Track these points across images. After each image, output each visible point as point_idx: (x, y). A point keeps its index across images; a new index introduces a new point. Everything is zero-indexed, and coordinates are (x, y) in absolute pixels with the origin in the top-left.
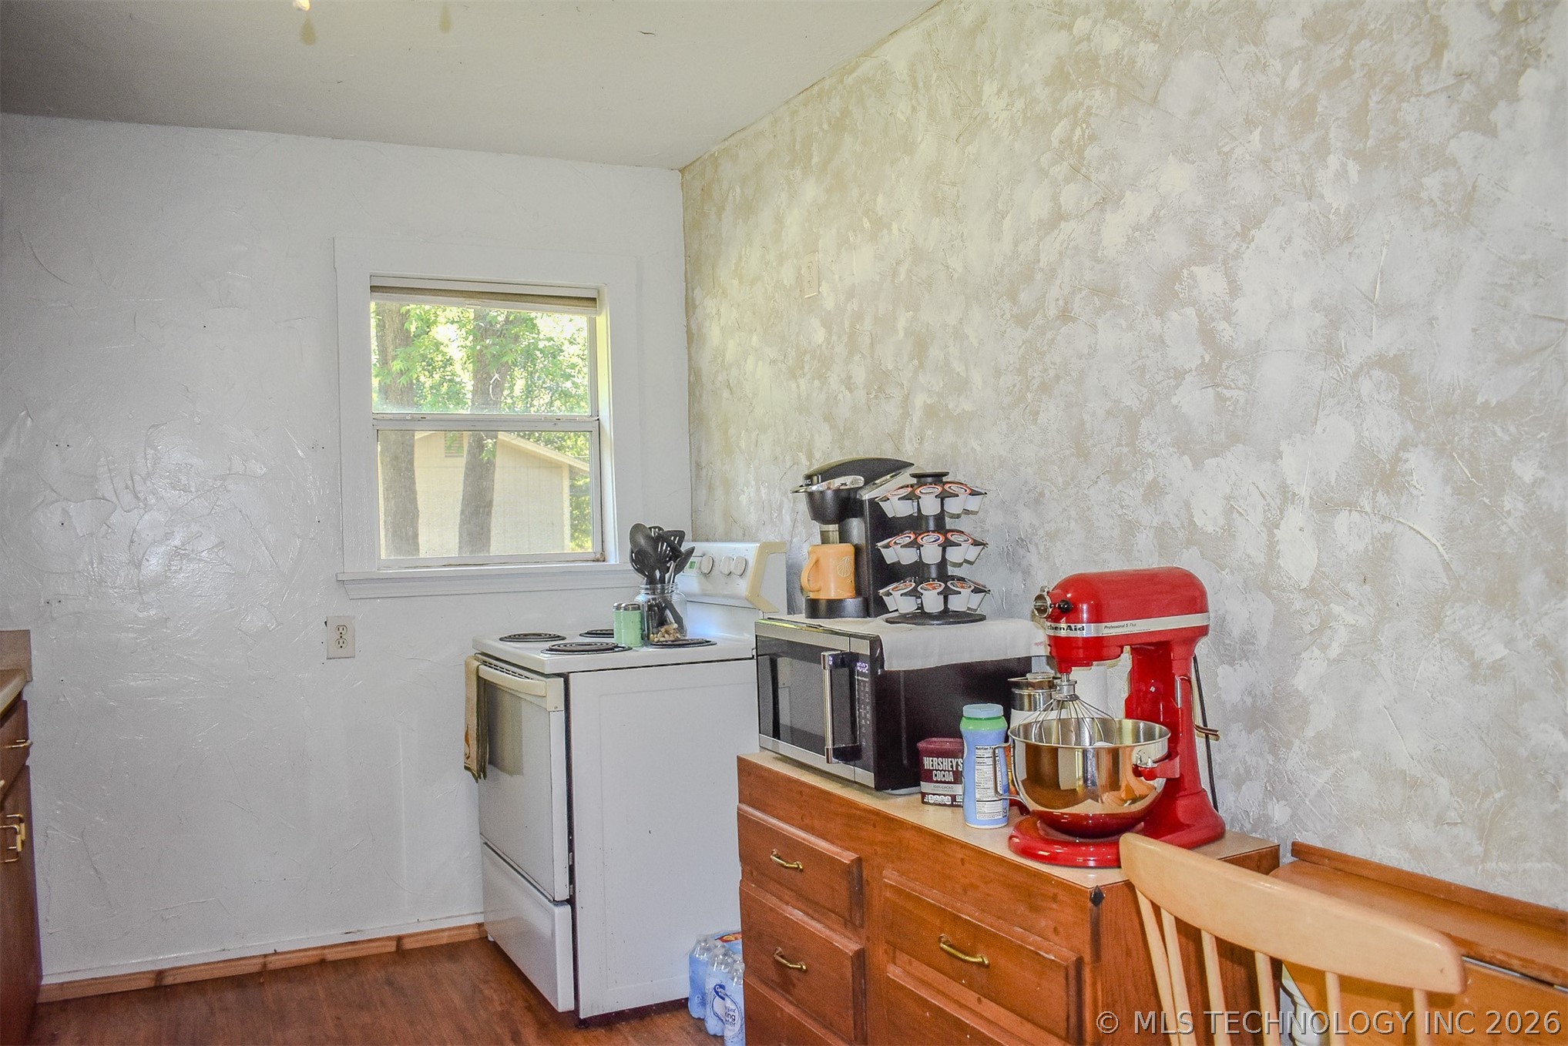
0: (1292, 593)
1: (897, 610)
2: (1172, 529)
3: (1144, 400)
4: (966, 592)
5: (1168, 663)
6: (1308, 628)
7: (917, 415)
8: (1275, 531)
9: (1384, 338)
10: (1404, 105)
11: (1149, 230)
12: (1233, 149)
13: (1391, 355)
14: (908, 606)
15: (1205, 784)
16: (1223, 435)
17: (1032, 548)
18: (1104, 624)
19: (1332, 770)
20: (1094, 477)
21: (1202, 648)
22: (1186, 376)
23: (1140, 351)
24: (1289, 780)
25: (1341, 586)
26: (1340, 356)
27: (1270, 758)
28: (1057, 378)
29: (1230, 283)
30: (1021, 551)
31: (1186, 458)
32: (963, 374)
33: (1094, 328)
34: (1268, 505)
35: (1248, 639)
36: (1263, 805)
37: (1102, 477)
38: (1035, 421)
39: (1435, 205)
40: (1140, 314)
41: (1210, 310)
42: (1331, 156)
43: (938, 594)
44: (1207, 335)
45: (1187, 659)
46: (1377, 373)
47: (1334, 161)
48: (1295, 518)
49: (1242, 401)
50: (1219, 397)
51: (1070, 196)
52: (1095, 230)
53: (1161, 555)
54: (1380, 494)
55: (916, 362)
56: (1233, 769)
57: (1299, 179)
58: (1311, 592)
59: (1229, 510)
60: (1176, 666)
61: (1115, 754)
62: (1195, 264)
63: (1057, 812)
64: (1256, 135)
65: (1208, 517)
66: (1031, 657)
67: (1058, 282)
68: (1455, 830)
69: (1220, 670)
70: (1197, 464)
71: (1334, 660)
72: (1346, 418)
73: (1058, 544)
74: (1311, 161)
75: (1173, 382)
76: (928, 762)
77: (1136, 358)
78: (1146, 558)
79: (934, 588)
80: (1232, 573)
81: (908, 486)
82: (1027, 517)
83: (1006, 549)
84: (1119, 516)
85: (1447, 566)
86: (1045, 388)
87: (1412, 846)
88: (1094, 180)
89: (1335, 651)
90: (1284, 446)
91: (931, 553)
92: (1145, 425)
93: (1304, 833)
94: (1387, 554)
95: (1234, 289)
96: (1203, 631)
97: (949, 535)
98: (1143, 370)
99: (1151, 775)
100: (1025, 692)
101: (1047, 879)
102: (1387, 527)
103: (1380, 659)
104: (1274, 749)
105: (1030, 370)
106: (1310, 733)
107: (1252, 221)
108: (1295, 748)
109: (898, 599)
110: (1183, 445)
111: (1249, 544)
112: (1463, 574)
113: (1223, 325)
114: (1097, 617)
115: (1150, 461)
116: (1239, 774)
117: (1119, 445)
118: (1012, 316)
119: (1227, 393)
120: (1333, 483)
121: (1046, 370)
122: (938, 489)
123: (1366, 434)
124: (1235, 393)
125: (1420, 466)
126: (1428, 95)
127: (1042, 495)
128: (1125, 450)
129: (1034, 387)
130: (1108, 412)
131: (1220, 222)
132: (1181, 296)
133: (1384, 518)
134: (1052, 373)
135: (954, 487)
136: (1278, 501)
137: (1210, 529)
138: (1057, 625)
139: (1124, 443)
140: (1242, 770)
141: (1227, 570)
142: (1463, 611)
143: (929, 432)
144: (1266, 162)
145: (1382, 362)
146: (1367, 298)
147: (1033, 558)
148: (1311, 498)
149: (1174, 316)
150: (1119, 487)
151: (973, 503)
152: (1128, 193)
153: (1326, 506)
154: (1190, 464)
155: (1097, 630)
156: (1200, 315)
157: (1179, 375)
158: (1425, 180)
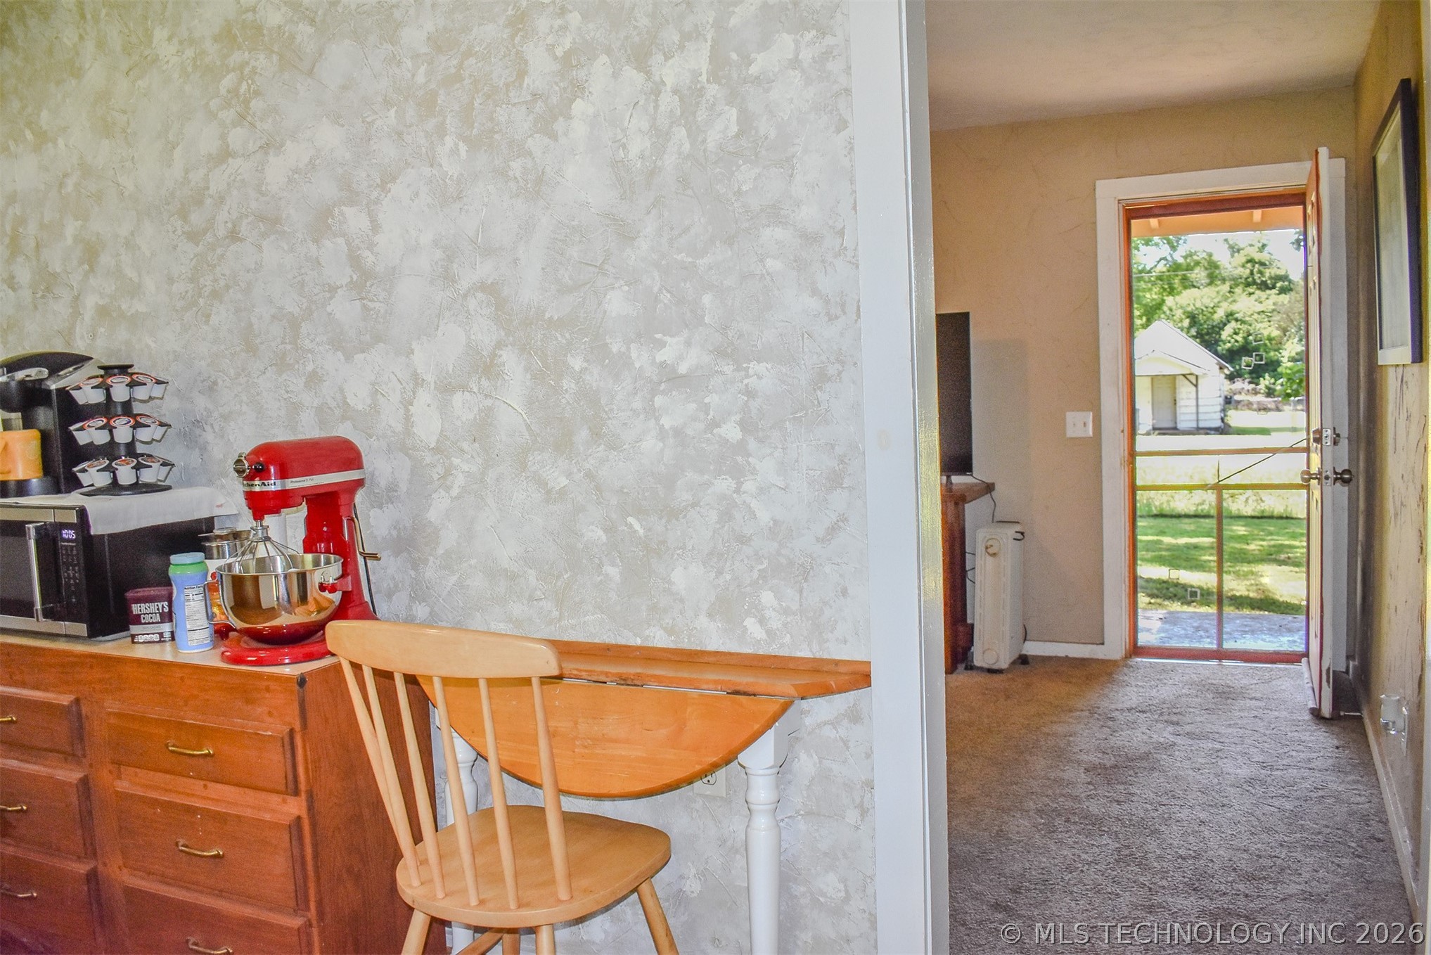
0: (423, 451)
1: (92, 485)
2: (330, 408)
3: (304, 307)
4: (155, 465)
5: (336, 508)
6: (436, 477)
7: (88, 314)
8: (410, 407)
9: (485, 270)
10: (498, 109)
11: (306, 174)
12: (375, 120)
13: (489, 282)
14: (103, 480)
15: (367, 598)
16: (368, 336)
17: (208, 428)
18: (290, 480)
19: (457, 576)
20: (262, 369)
21: (359, 497)
22: (339, 290)
23: (299, 269)
24: (427, 587)
25: (459, 443)
26: (454, 281)
27: (413, 573)
28: (228, 287)
29: (371, 222)
30: (198, 431)
31: (339, 353)
32: (136, 280)
33: (259, 248)
34: (404, 388)
35: (392, 488)
36: (409, 608)
37: (269, 368)
38: (207, 322)
39: (518, 182)
40: (299, 240)
41: (357, 241)
42: (448, 137)
43: (132, 468)
44: (355, 260)
45: (349, 504)
46: (480, 295)
47: (449, 141)
48: (424, 397)
49: (382, 311)
50: (364, 307)
51: (237, 137)
52: (259, 168)
53: (321, 429)
54: (483, 379)
55: (86, 267)
56: (385, 585)
57: (424, 150)
58: (437, 450)
59: (375, 393)
60: (343, 511)
61: (302, 577)
62: (344, 204)
63: (260, 626)
64: (392, 112)
65: (358, 398)
66: (213, 518)
67: (226, 208)
68: (541, 603)
69: (372, 513)
70: (349, 358)
71: (455, 497)
72: (459, 326)
73: (232, 424)
74: (433, 138)
75: (328, 295)
76: (136, 609)
77: (297, 274)
78: (308, 430)
79: (128, 464)
80: (378, 439)
81: (97, 377)
82: (201, 402)
83: (182, 430)
84: (285, 399)
85: (528, 427)
86: (215, 295)
87: (514, 619)
88: (258, 127)
89: (455, 492)
90: (415, 345)
91: (123, 433)
92: (305, 328)
93: (440, 623)
94: (489, 420)
95: (375, 227)
96: (359, 483)
97: (138, 419)
98: (302, 284)
99: (333, 589)
100: (214, 544)
101: (260, 676)
102: (489, 402)
103: (487, 494)
104: (415, 567)
105: (202, 279)
106: (440, 551)
107: (388, 178)
108: (431, 563)
109: (93, 475)
110: (337, 343)
111: (390, 418)
112: (539, 432)
113: (367, 253)
114: (283, 474)
115: (310, 355)
116: (390, 588)
117: (283, 343)
118: (184, 233)
119: (371, 305)
120: (451, 370)
121: (216, 280)
122: (128, 380)
123: (473, 337)
124: (377, 305)
125: (510, 360)
126: (514, 105)
127: (215, 383)
128: (289, 347)
129: (206, 294)
130: (273, 317)
131: (364, 175)
132: (333, 228)
133: (486, 396)
134: (222, 283)
135: (141, 377)
136: (411, 385)
137: (360, 407)
138: (252, 482)
139: (287, 341)
140: (392, 586)
141: (374, 437)
142: (539, 457)
143: (102, 330)
144: (400, 134)
145: (483, 287)
146: (472, 241)
147: (209, 436)
148: (435, 382)
149: (327, 243)
150: (284, 376)
151: (157, 391)
152: (288, 143)
153: (446, 388)
154: (342, 358)
155: (283, 485)
156: (348, 244)
157: (333, 290)
158: (511, 163)
